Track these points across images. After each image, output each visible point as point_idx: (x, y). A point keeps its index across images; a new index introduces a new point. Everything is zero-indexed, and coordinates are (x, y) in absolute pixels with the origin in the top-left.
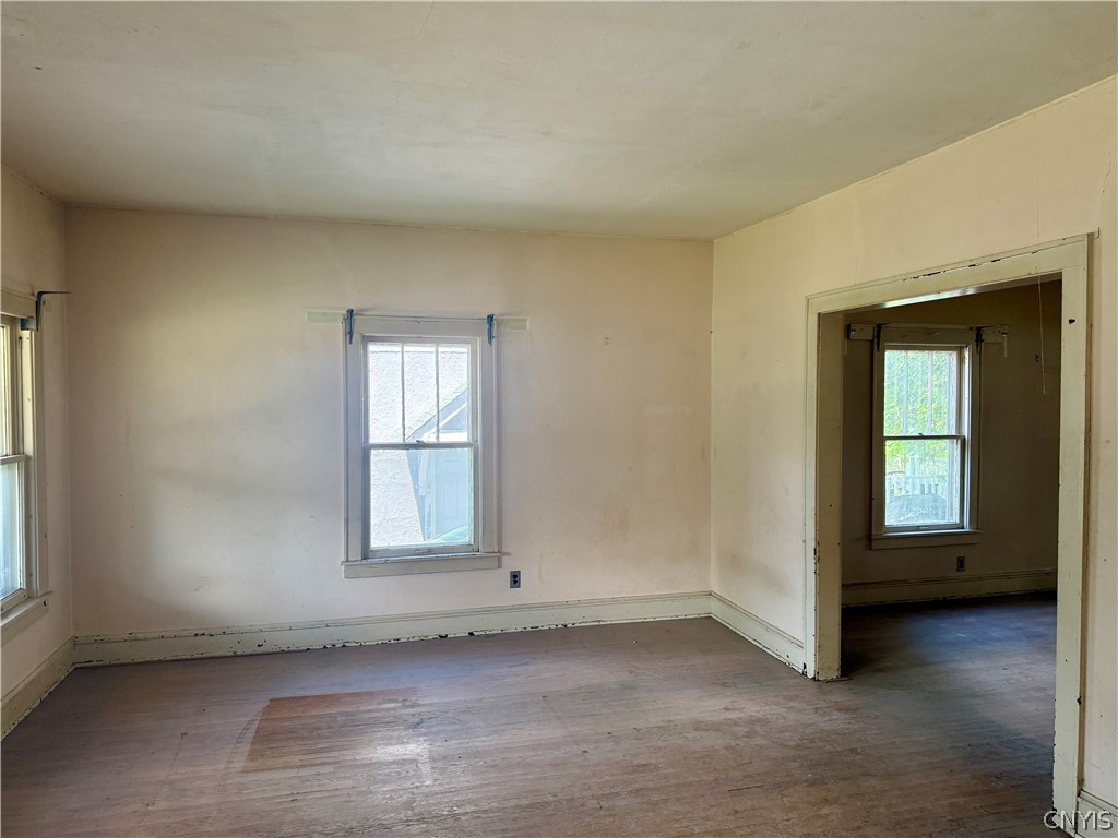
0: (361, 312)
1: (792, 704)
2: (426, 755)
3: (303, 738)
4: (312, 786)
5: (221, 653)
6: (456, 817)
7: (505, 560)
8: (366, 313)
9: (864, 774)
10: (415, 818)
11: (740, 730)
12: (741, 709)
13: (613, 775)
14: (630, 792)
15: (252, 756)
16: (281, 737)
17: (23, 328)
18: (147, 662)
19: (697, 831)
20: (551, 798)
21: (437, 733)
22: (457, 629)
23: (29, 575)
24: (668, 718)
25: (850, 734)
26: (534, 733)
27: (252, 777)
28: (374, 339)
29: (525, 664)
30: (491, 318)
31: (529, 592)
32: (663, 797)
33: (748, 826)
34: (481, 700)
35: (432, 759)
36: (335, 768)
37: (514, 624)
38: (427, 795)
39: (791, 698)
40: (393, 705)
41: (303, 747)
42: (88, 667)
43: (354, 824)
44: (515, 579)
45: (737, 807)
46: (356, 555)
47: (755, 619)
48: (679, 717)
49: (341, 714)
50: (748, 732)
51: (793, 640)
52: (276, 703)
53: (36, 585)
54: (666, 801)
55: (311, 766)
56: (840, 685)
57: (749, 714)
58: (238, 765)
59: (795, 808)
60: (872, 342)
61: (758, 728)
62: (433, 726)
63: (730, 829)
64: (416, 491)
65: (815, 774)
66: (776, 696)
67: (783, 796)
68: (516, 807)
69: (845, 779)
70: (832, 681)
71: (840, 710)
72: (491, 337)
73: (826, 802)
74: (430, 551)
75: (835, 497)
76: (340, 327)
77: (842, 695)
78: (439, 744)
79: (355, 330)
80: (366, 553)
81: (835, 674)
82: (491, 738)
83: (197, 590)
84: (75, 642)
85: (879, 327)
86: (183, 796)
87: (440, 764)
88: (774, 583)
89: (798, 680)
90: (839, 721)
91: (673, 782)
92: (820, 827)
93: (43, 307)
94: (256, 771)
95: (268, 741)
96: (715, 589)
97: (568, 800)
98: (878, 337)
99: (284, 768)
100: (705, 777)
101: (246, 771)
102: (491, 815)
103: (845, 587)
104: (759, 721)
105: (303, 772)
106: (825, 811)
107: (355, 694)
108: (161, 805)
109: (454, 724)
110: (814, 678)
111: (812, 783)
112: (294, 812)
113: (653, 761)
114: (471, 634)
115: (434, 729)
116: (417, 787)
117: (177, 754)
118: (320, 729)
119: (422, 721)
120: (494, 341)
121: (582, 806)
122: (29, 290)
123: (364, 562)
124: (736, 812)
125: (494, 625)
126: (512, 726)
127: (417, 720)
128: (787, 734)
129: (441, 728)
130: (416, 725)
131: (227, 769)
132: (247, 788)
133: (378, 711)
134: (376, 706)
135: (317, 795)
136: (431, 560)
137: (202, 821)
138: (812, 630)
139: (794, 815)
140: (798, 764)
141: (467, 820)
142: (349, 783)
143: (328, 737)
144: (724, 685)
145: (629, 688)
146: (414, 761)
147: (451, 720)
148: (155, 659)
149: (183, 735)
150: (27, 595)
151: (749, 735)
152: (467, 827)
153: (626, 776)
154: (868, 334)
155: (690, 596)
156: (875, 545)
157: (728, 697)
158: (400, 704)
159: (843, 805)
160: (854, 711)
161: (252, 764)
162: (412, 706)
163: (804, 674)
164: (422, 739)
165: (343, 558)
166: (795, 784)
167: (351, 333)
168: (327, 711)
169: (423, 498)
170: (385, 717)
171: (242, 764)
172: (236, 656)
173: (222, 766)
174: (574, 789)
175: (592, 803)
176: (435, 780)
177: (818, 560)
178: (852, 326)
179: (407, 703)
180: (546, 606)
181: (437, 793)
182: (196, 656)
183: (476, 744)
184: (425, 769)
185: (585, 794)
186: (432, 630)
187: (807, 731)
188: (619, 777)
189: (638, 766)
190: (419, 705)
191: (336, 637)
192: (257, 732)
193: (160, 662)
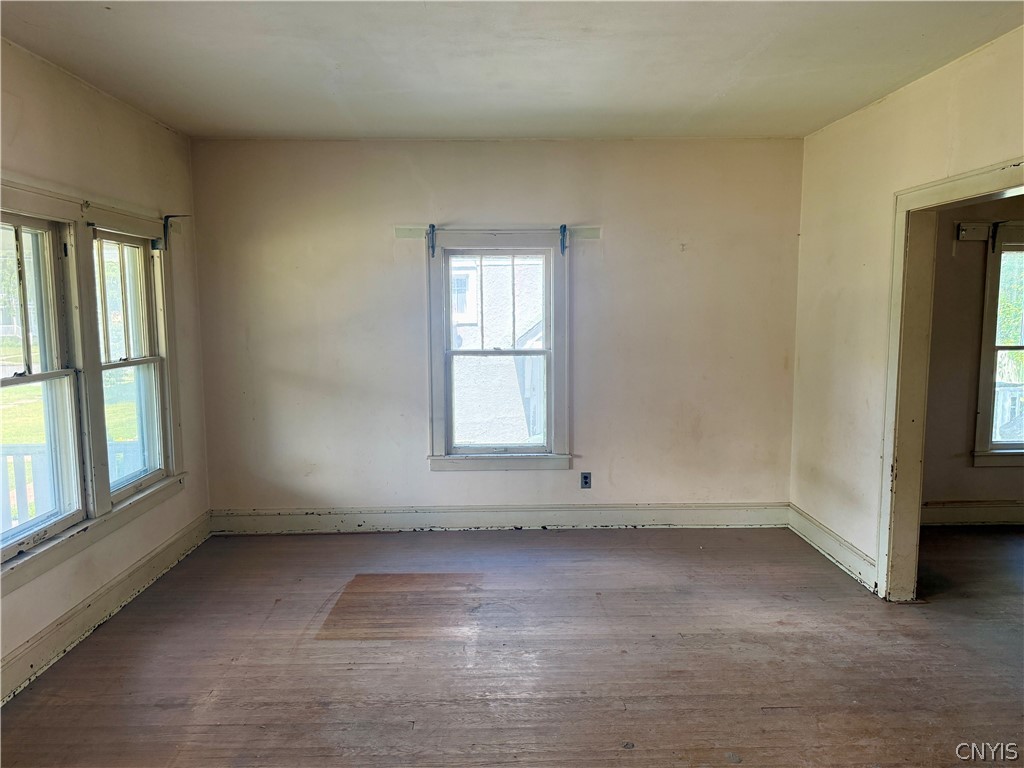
0: (442, 227)
1: (853, 623)
2: (475, 639)
3: (374, 613)
4: (369, 658)
5: (328, 531)
6: (485, 702)
7: (576, 461)
8: (447, 228)
9: (917, 708)
10: (448, 699)
11: (790, 646)
12: (796, 625)
13: (646, 678)
14: (658, 698)
15: (327, 625)
16: (356, 610)
17: (154, 248)
18: (267, 535)
19: (717, 746)
20: (579, 695)
21: (489, 619)
22: (531, 522)
23: (166, 457)
24: (716, 627)
25: (912, 662)
26: (580, 628)
27: (322, 644)
28: (455, 253)
29: (589, 560)
30: (564, 228)
31: (598, 493)
32: (691, 706)
33: (773, 748)
34: (538, 591)
35: (479, 644)
36: (392, 643)
37: (586, 522)
38: (465, 678)
39: (853, 618)
40: (458, 588)
41: (371, 621)
42: (220, 536)
43: (394, 698)
44: (586, 480)
45: (767, 727)
46: (440, 450)
47: (830, 532)
48: (728, 626)
49: (412, 593)
50: (797, 649)
51: (865, 558)
52: (361, 579)
53: (173, 466)
54: (693, 710)
55: (373, 639)
56: (913, 609)
57: (803, 630)
58: (313, 632)
59: (829, 735)
60: (986, 242)
61: (810, 646)
62: (488, 612)
63: (752, 749)
64: (523, 393)
65: (860, 701)
66: (837, 614)
67: (819, 721)
68: (544, 699)
69: (894, 711)
70: (906, 603)
71: (907, 635)
72: (563, 247)
73: (867, 733)
74: (506, 450)
75: (919, 412)
76: (423, 241)
77: (914, 619)
78: (489, 629)
79: (437, 244)
80: (449, 449)
81: (910, 596)
82: (538, 628)
83: (307, 476)
84: (211, 514)
85: (996, 226)
86: (262, 655)
87: (485, 649)
88: (850, 497)
89: (867, 599)
90: (903, 646)
91: (705, 692)
92: (851, 759)
93: (170, 230)
94: (326, 639)
95: (345, 613)
96: (794, 500)
97: (595, 699)
98: (994, 237)
99: (351, 639)
100: (740, 691)
101: (317, 639)
102: (519, 704)
103: (925, 505)
104: (812, 638)
105: (364, 645)
106: (862, 742)
107: (429, 575)
108: (244, 661)
109: (508, 611)
110: (885, 598)
111: (854, 711)
112: (346, 680)
113: (690, 669)
114: (544, 528)
115: (490, 615)
116: (458, 669)
117: (267, 618)
118: (388, 605)
119: (480, 606)
120: (567, 251)
121: (608, 706)
122: (157, 215)
123: (447, 457)
124: (764, 731)
125: (566, 521)
126: (561, 619)
127: (476, 605)
128: (841, 655)
129: (495, 615)
130: (474, 609)
131: (303, 635)
132: (315, 654)
133: (446, 592)
134: (443, 588)
135: (370, 667)
136: (506, 458)
137: (269, 679)
138: (885, 549)
139: (827, 742)
140: (844, 689)
141: (495, 707)
142: (400, 659)
143: (394, 614)
144: (785, 598)
145: (683, 591)
146: (463, 644)
147: (506, 608)
148: (274, 532)
149: (277, 600)
150: (165, 474)
151: (797, 652)
152: (493, 713)
153: (659, 681)
154: (982, 232)
155: (766, 506)
156: (978, 462)
157: (786, 610)
158: (464, 588)
159: (885, 738)
160: (922, 638)
161: (325, 633)
162: (475, 591)
163: (875, 593)
164: (475, 623)
165: (429, 453)
166: (835, 709)
167: (433, 247)
168: (402, 589)
169: (529, 399)
170: (449, 599)
171: (317, 632)
172: (339, 533)
173: (300, 632)
174: (603, 688)
175: (618, 705)
176: (477, 664)
177: (895, 477)
178: (963, 226)
179: (471, 588)
180: (615, 507)
181: (475, 677)
182: (307, 532)
183: (524, 633)
184: (471, 652)
185: (613, 694)
186: (508, 521)
187: (863, 654)
188: (650, 681)
189: (674, 672)
190: (481, 590)
191: (424, 522)
192: (337, 604)
193: (278, 535)
